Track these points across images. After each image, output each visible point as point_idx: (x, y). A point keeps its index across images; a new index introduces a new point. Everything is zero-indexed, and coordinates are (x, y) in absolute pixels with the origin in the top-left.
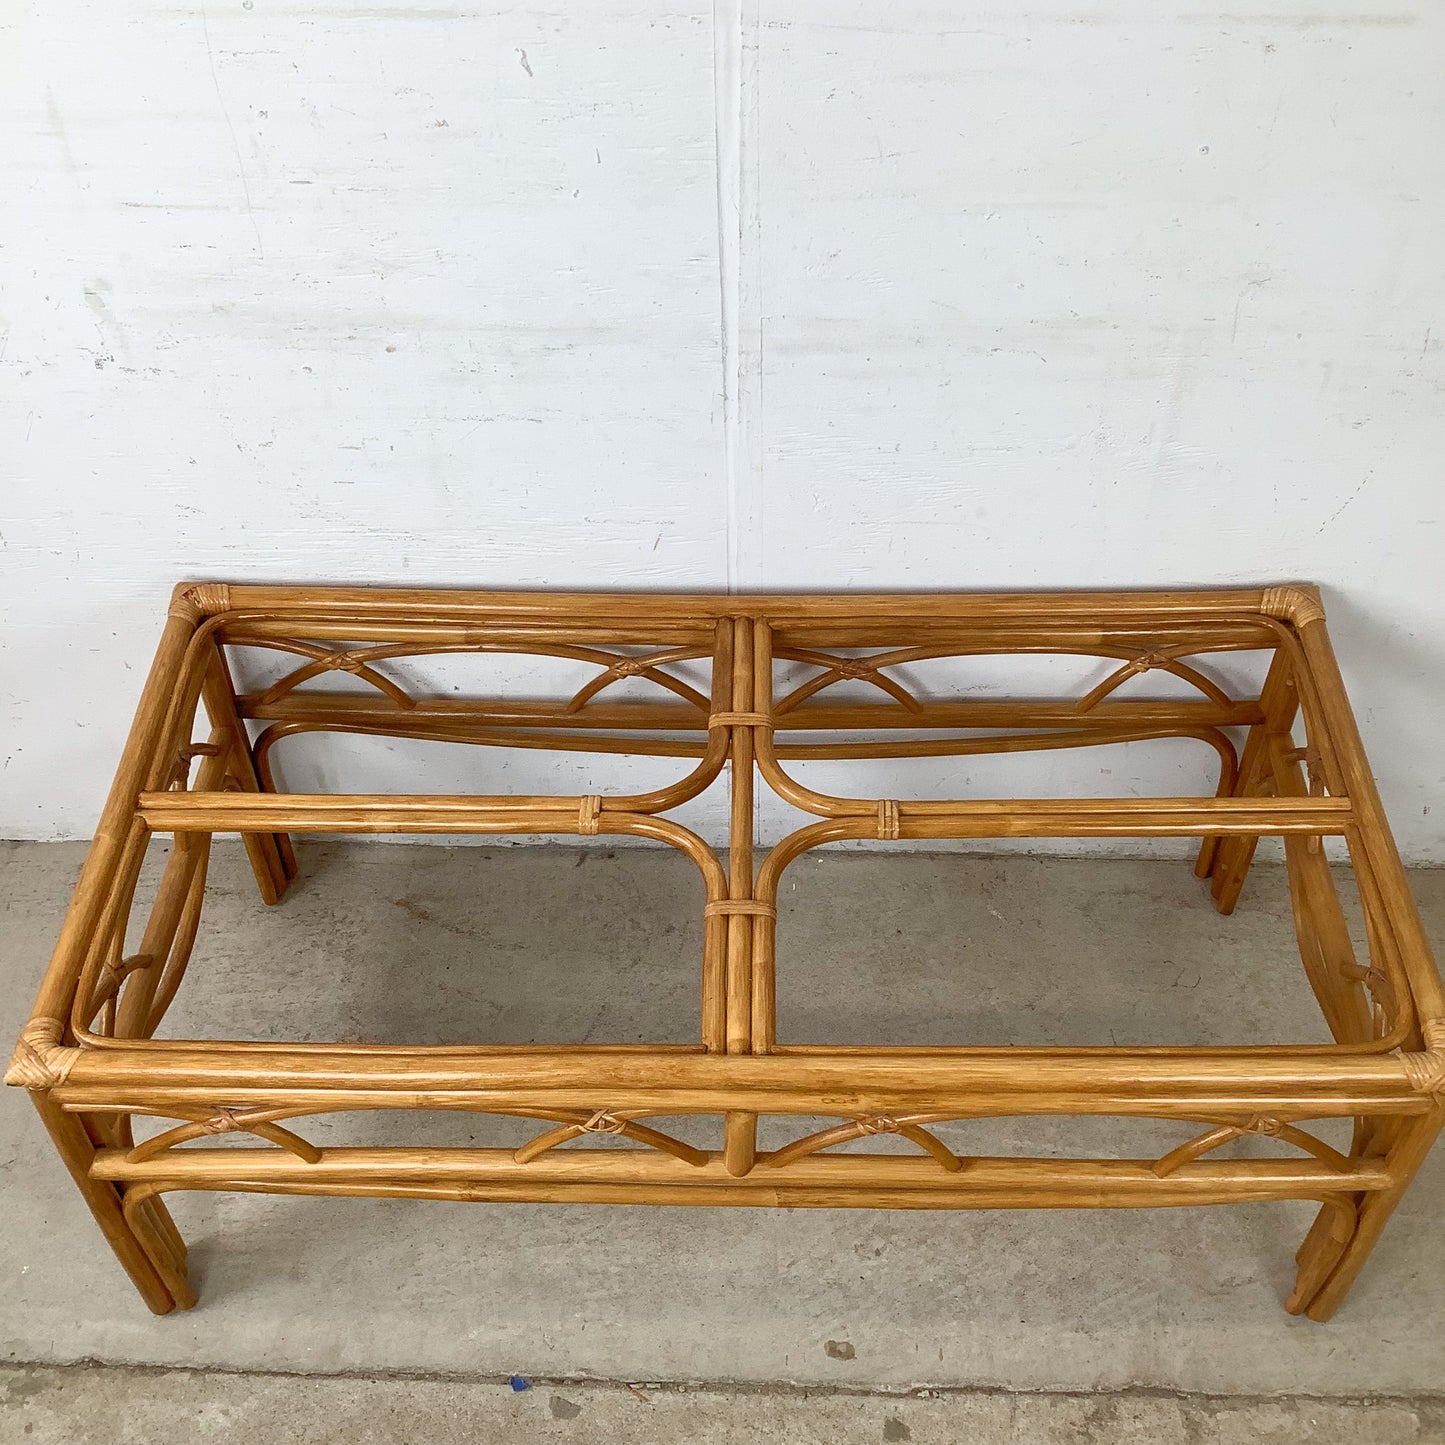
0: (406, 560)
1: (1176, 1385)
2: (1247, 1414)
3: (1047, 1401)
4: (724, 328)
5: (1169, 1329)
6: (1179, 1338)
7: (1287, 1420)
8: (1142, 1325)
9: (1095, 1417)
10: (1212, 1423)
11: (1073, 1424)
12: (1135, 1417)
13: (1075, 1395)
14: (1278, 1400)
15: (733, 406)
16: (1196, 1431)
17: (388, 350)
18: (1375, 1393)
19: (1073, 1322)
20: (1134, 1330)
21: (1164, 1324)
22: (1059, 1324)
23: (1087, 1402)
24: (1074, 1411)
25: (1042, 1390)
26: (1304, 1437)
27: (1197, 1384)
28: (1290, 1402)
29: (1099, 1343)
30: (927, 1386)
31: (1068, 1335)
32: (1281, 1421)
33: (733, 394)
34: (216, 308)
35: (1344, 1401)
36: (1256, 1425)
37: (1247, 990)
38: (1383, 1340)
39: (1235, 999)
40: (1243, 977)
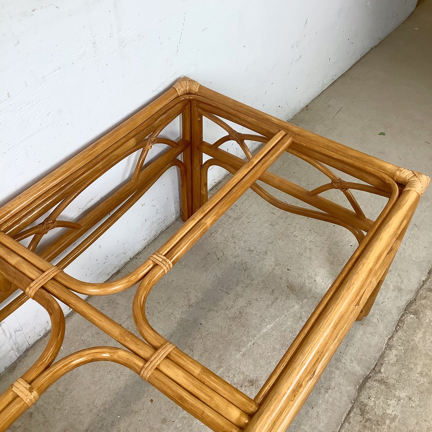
1: (365, 375)
3: (347, 424)
5: (344, 361)
6: (349, 360)
7: (394, 352)
8: (337, 368)
9: (363, 412)
10: (383, 375)
11: (361, 422)
12: (369, 398)
13: (350, 412)
14: (386, 349)
16: (384, 382)
18: (398, 320)
19: (323, 391)
20: (337, 372)
21: (341, 361)
22: (321, 396)
23: (354, 410)
24: (356, 418)
25: (342, 423)
26: (403, 351)
27: (368, 368)
28: (389, 347)
29: (336, 388)
31: (327, 396)
32: (394, 353)
35: (396, 330)
36: (392, 362)
37: (236, 242)
38: (382, 304)
39: (237, 248)
40: (231, 240)
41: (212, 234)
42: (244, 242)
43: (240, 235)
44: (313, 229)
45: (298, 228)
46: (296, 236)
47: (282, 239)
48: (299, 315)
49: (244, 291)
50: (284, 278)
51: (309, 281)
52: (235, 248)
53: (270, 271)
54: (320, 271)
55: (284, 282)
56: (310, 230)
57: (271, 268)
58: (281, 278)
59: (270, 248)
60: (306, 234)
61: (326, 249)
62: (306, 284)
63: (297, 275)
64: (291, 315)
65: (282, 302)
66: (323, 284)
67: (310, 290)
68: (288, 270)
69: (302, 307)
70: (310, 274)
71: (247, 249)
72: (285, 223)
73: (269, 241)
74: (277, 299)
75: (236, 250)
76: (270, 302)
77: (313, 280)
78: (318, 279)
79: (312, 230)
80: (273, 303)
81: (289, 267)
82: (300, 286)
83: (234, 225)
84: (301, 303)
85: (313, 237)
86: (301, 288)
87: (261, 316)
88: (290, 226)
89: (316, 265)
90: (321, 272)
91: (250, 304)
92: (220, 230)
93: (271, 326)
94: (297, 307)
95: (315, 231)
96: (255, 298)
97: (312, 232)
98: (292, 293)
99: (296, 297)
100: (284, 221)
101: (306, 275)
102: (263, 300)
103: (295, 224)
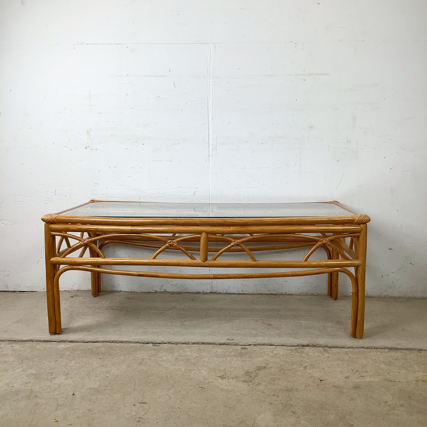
0: (140, 198)
2: (340, 349)
3: (285, 347)
4: (209, 139)
5: (319, 339)
6: (322, 340)
7: (351, 350)
8: (312, 338)
10: (330, 350)
11: (292, 349)
12: (309, 349)
14: (349, 348)
15: (211, 157)
16: (326, 350)
17: (143, 144)
18: (376, 347)
19: (293, 337)
20: (309, 339)
21: (317, 338)
22: (289, 338)
25: (284, 345)
29: (300, 340)
30: (253, 344)
31: (291, 339)
33: (211, 155)
34: (112, 135)
35: (367, 348)
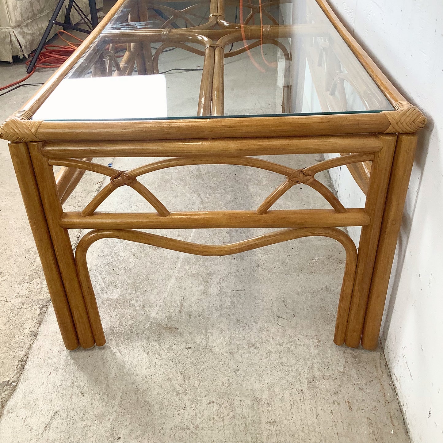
2: (36, 319)
26: (16, 336)
37: (278, 346)
38: (51, 373)
39: (271, 340)
40: (288, 346)
41: (319, 341)
42: (270, 352)
43: (284, 359)
44: (193, 432)
45: (217, 418)
46: (210, 403)
47: (227, 385)
48: (146, 309)
49: (221, 301)
50: (187, 336)
51: (155, 349)
52: (273, 338)
53: (208, 334)
54: (148, 370)
55: (184, 331)
56: (197, 426)
57: (211, 338)
58: (191, 333)
59: (232, 362)
60: (199, 415)
61: (156, 408)
62: (156, 343)
63: (174, 347)
64: (154, 304)
65: (171, 311)
66: (136, 356)
67: (148, 340)
68: (190, 348)
69: (148, 317)
70: (159, 358)
71: (258, 345)
72: (241, 415)
73: (241, 372)
74: (180, 311)
75: (269, 337)
76: (185, 304)
77: (151, 354)
78: (145, 358)
79: (194, 430)
80: (182, 305)
81: (191, 353)
82: (163, 337)
83: (305, 369)
84: (151, 320)
85: (186, 417)
86: (160, 335)
87: (185, 289)
88: (231, 415)
89: (157, 375)
90: (146, 369)
91: (204, 293)
92: (314, 351)
93: (169, 287)
94: (153, 315)
95: (188, 432)
96: (204, 300)
97: (191, 426)
98: (166, 325)
99: (161, 323)
100: (245, 417)
101: (163, 354)
102: (195, 303)
103: (226, 422)
